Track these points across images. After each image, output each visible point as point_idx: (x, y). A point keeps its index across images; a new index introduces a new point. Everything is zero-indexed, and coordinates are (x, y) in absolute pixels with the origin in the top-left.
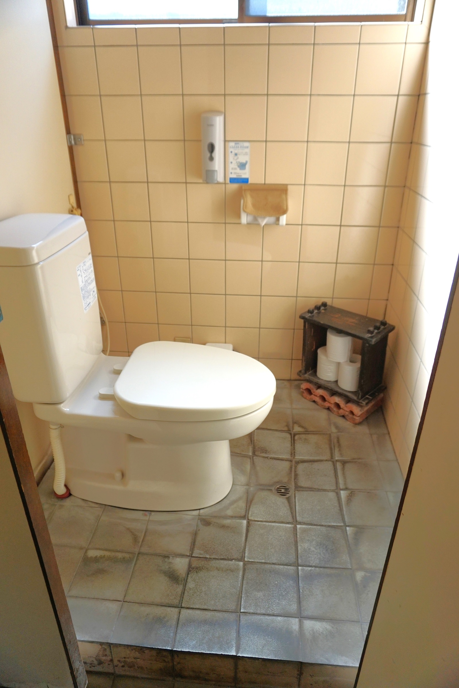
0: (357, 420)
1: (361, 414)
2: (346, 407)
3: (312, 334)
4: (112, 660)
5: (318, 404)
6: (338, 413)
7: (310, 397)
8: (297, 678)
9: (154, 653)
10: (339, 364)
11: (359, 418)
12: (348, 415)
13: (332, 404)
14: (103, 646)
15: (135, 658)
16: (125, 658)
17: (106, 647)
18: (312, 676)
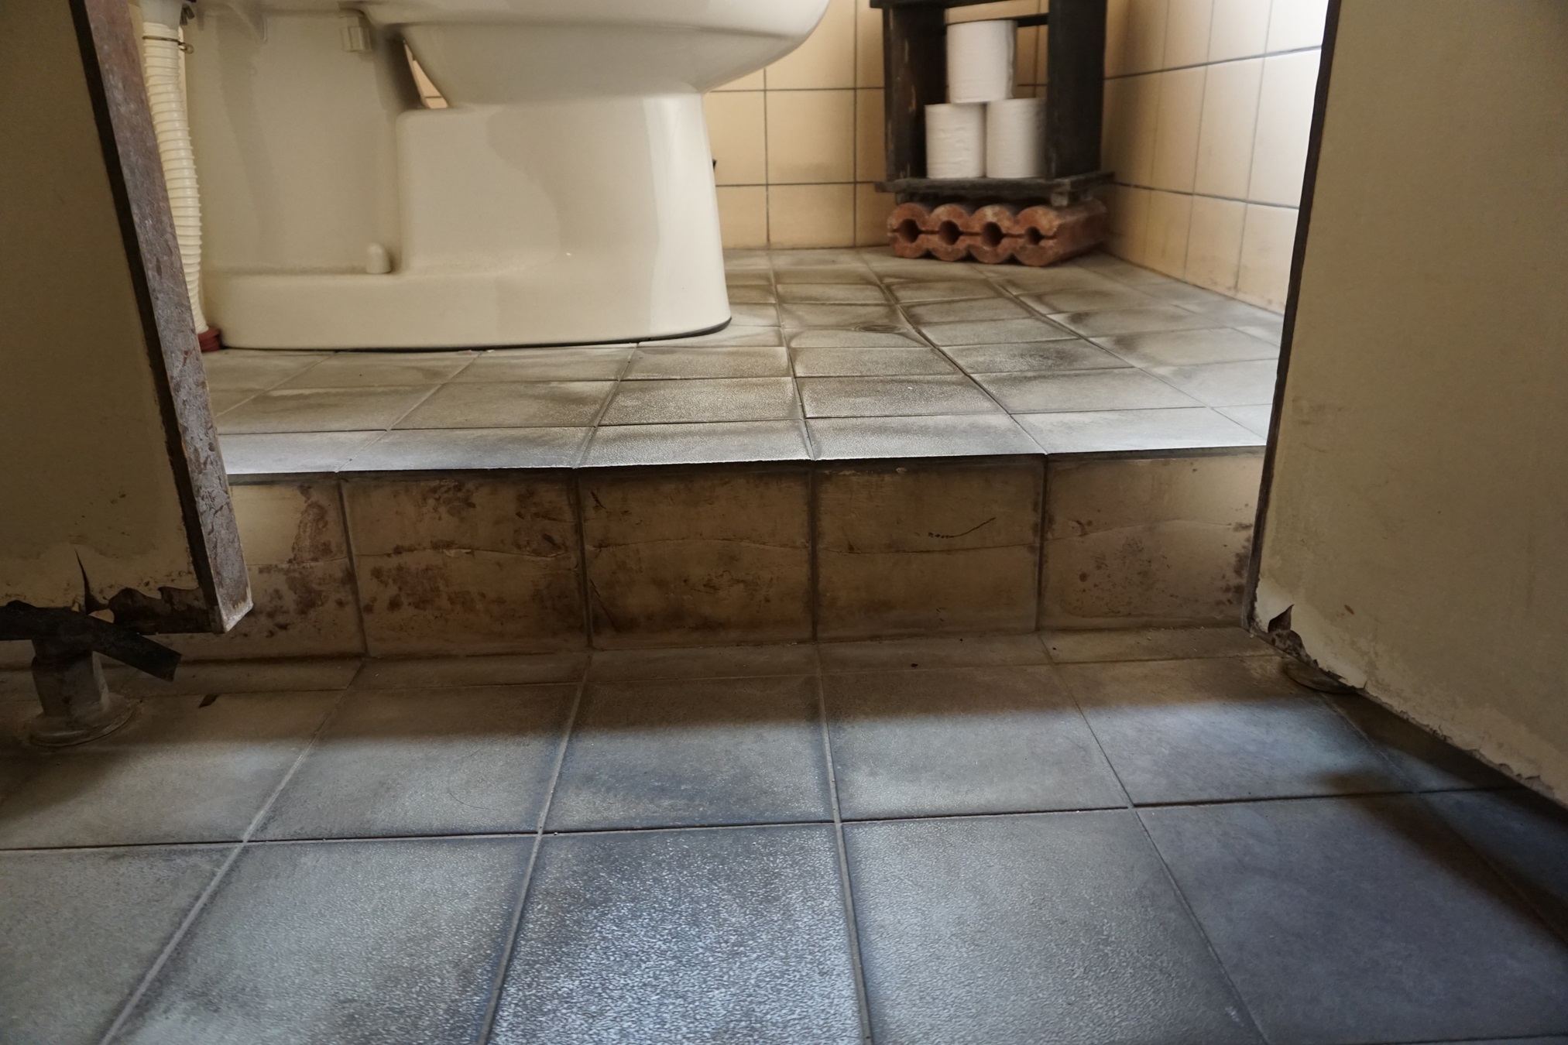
0: (1051, 248)
1: (1061, 227)
2: (1017, 222)
3: (906, 58)
4: (350, 577)
5: (937, 255)
6: (997, 255)
7: (914, 245)
8: (1032, 548)
9: (508, 497)
10: (984, 107)
11: (1055, 241)
12: (1023, 248)
13: (976, 234)
14: (316, 496)
15: (436, 546)
16: (398, 551)
17: (324, 501)
18: (1084, 528)
